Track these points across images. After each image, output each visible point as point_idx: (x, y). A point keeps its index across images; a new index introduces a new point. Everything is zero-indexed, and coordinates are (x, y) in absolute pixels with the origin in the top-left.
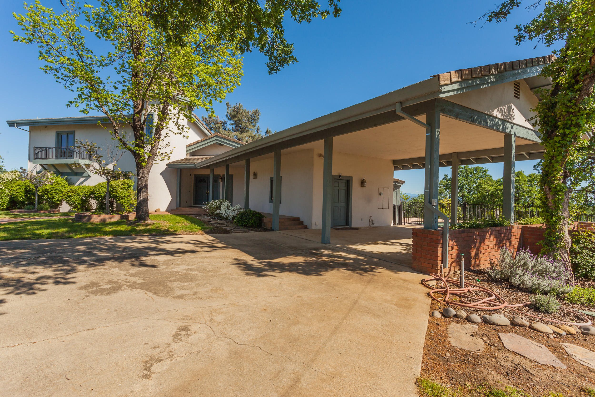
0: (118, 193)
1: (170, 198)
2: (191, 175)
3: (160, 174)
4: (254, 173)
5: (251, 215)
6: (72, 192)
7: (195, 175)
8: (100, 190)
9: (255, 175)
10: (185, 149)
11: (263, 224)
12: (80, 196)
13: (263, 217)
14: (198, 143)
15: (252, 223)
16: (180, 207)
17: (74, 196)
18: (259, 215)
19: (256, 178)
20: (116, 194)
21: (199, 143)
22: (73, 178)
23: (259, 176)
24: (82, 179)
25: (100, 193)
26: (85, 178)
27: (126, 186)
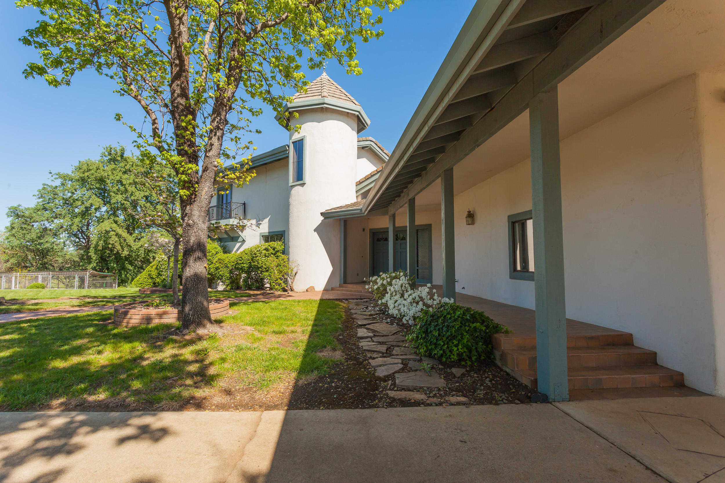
0: (258, 263)
1: (329, 269)
2: (364, 230)
3: (315, 230)
4: (469, 212)
5: (457, 324)
6: (220, 263)
7: (370, 230)
8: (242, 259)
9: (471, 217)
10: (354, 189)
11: (497, 354)
12: (228, 267)
13: (497, 328)
14: (372, 176)
15: (460, 355)
16: (345, 282)
17: (222, 267)
18: (483, 322)
19: (473, 223)
20: (256, 263)
21: (374, 175)
22: (229, 244)
23: (479, 218)
24: (238, 245)
25: (243, 263)
26: (240, 244)
27: (272, 251)
